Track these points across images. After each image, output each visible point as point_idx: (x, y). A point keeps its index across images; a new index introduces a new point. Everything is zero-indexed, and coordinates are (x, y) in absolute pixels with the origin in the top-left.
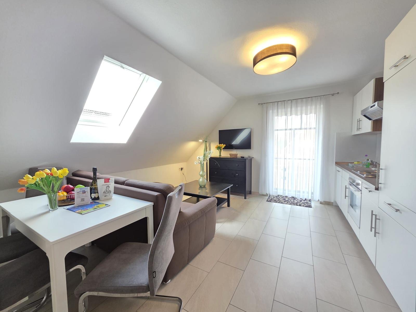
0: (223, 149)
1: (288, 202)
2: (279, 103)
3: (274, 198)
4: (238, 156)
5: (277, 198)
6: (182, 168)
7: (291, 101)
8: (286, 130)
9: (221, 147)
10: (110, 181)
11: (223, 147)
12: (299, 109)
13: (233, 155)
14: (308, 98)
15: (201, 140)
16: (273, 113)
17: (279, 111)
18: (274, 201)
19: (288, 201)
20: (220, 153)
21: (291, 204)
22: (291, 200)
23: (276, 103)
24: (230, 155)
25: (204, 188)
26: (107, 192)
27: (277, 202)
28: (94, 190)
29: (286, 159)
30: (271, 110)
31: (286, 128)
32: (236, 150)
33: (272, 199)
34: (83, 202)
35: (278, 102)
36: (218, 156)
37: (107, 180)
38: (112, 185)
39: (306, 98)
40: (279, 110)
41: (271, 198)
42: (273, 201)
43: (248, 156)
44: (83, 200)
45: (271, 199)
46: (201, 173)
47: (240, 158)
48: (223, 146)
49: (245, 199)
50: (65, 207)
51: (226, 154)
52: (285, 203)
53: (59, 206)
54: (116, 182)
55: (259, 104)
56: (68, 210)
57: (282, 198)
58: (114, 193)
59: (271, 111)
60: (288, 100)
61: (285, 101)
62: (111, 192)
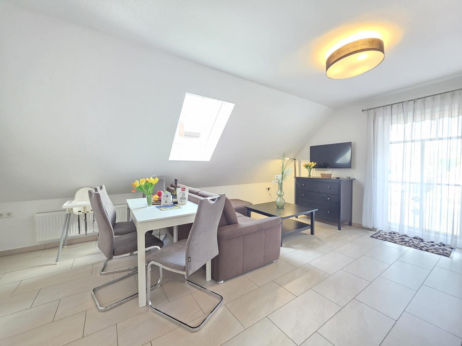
0: (314, 167)
1: (406, 243)
2: (394, 106)
3: (385, 234)
4: (332, 176)
5: (390, 236)
6: (269, 188)
7: (413, 101)
8: (405, 142)
9: (311, 166)
10: (185, 190)
11: (312, 166)
12: (428, 111)
13: (324, 174)
14: (444, 93)
15: (288, 157)
16: (384, 120)
17: (393, 117)
18: (384, 238)
19: (408, 241)
20: (310, 173)
21: (411, 246)
22: (414, 242)
23: (389, 107)
24: (321, 175)
25: (282, 209)
26: (183, 198)
27: (388, 240)
28: (175, 196)
29: (405, 182)
30: (382, 118)
31: (405, 140)
32: (331, 169)
33: (381, 236)
34: (166, 204)
35: (392, 104)
36: (308, 176)
37: (184, 189)
38: (187, 193)
39: (442, 93)
40: (393, 115)
41: (379, 234)
42: (381, 238)
43: (347, 177)
44: (166, 202)
45: (379, 236)
46: (279, 193)
47: (335, 179)
48: (313, 164)
49: (338, 230)
50: (155, 206)
51: (316, 174)
52: (401, 243)
53: (153, 205)
54: (190, 192)
55: (363, 111)
56: (157, 208)
57: (399, 236)
58: (188, 200)
59: (380, 119)
60: (409, 101)
61: (404, 102)
62: (185, 199)
